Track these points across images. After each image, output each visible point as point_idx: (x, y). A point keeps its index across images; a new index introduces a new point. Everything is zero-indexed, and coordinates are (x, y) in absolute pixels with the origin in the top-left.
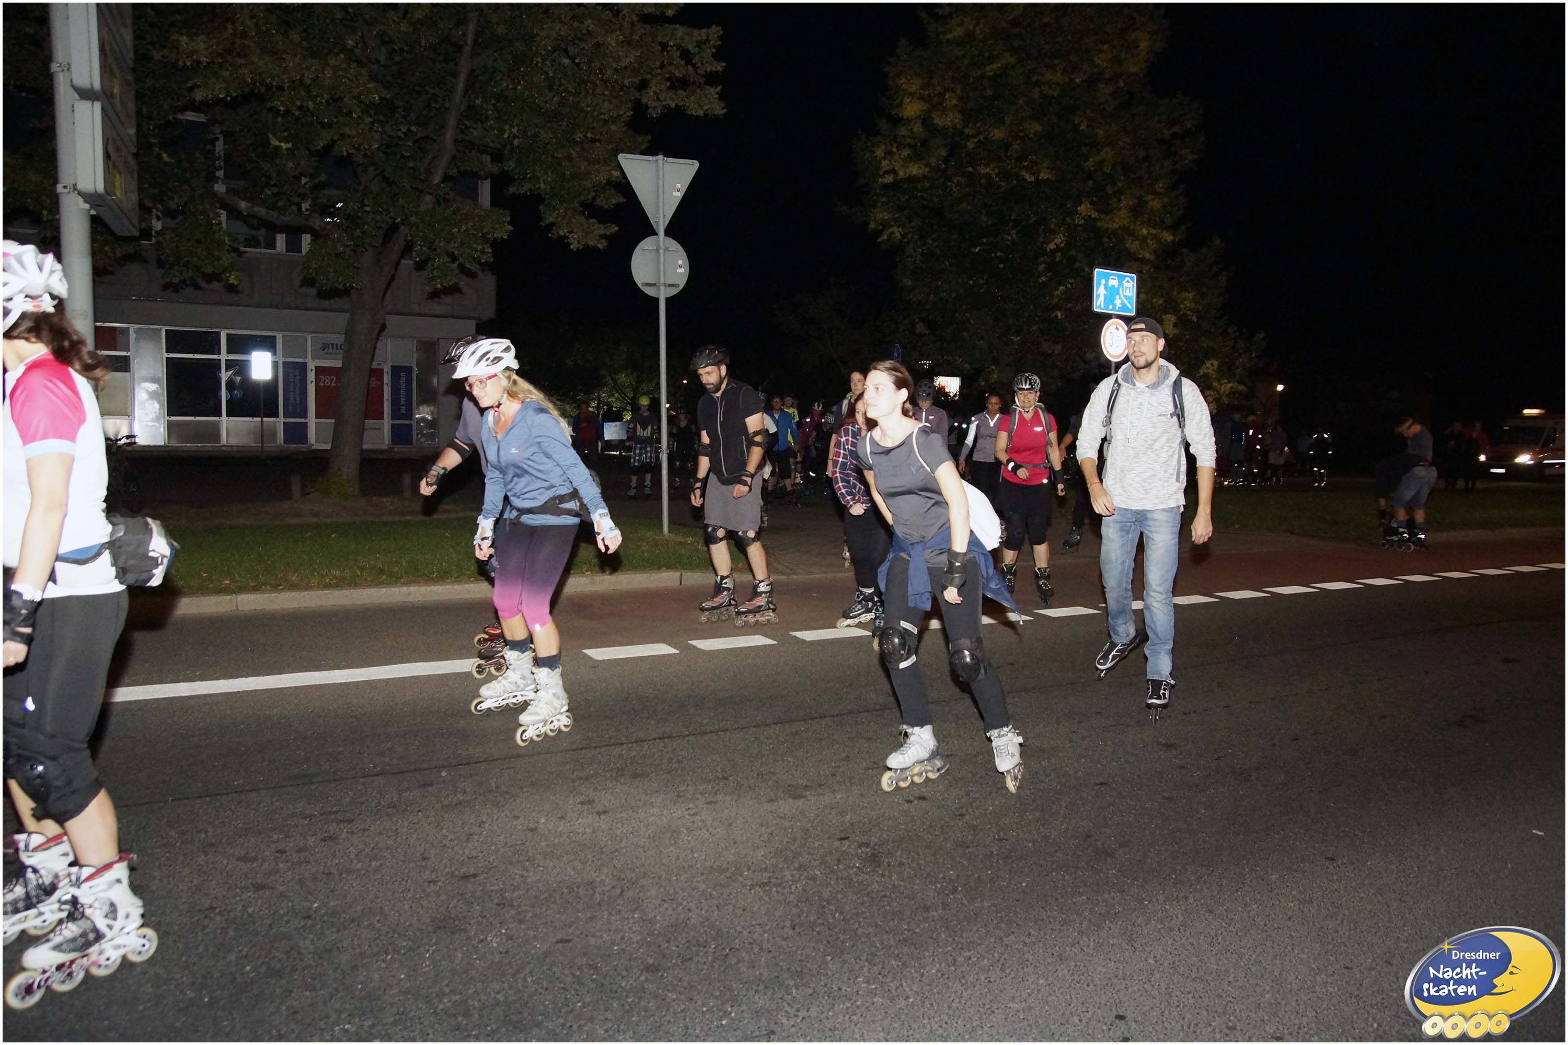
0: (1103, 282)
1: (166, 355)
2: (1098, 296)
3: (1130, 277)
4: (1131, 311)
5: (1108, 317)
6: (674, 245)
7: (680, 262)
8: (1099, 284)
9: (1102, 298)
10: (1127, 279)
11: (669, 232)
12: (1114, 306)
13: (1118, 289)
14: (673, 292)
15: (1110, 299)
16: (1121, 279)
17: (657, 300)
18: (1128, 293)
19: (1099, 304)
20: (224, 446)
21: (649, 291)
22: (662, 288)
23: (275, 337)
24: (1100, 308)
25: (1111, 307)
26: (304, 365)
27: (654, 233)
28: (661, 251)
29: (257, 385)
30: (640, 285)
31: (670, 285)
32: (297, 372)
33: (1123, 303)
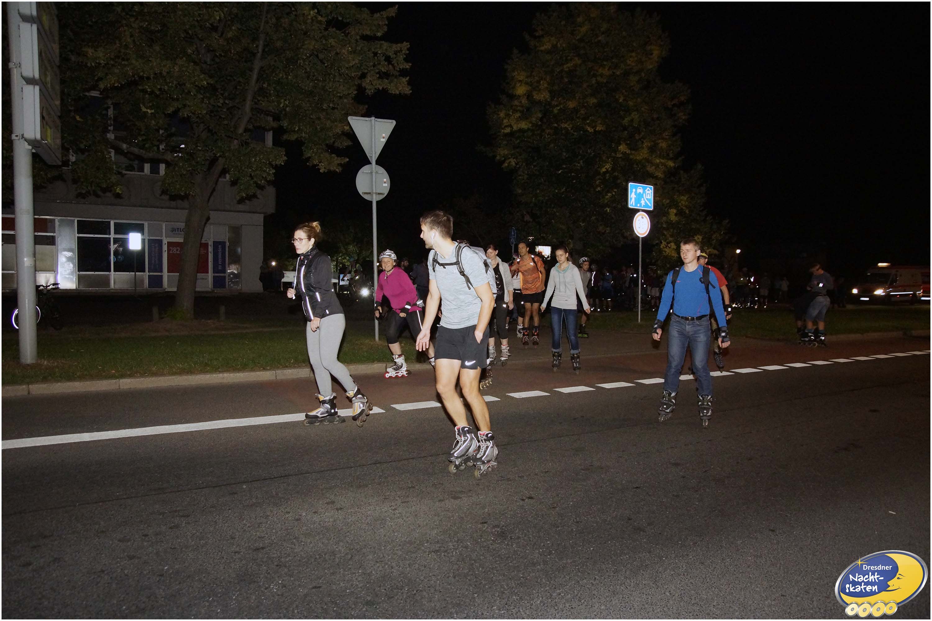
0: (634, 190)
1: (77, 235)
2: (631, 199)
3: (651, 188)
4: (650, 207)
5: (637, 211)
6: (382, 170)
7: (385, 180)
8: (632, 192)
9: (633, 200)
10: (648, 188)
11: (378, 162)
12: (641, 204)
13: (643, 194)
14: (381, 197)
15: (638, 200)
16: (644, 189)
17: (371, 203)
18: (648, 197)
19: (632, 204)
20: (112, 289)
21: (366, 197)
22: (374, 195)
23: (143, 224)
24: (632, 205)
25: (639, 205)
26: (160, 242)
27: (369, 163)
28: (374, 173)
29: (132, 253)
30: (361, 194)
31: (379, 194)
32: (157, 245)
33: (646, 203)
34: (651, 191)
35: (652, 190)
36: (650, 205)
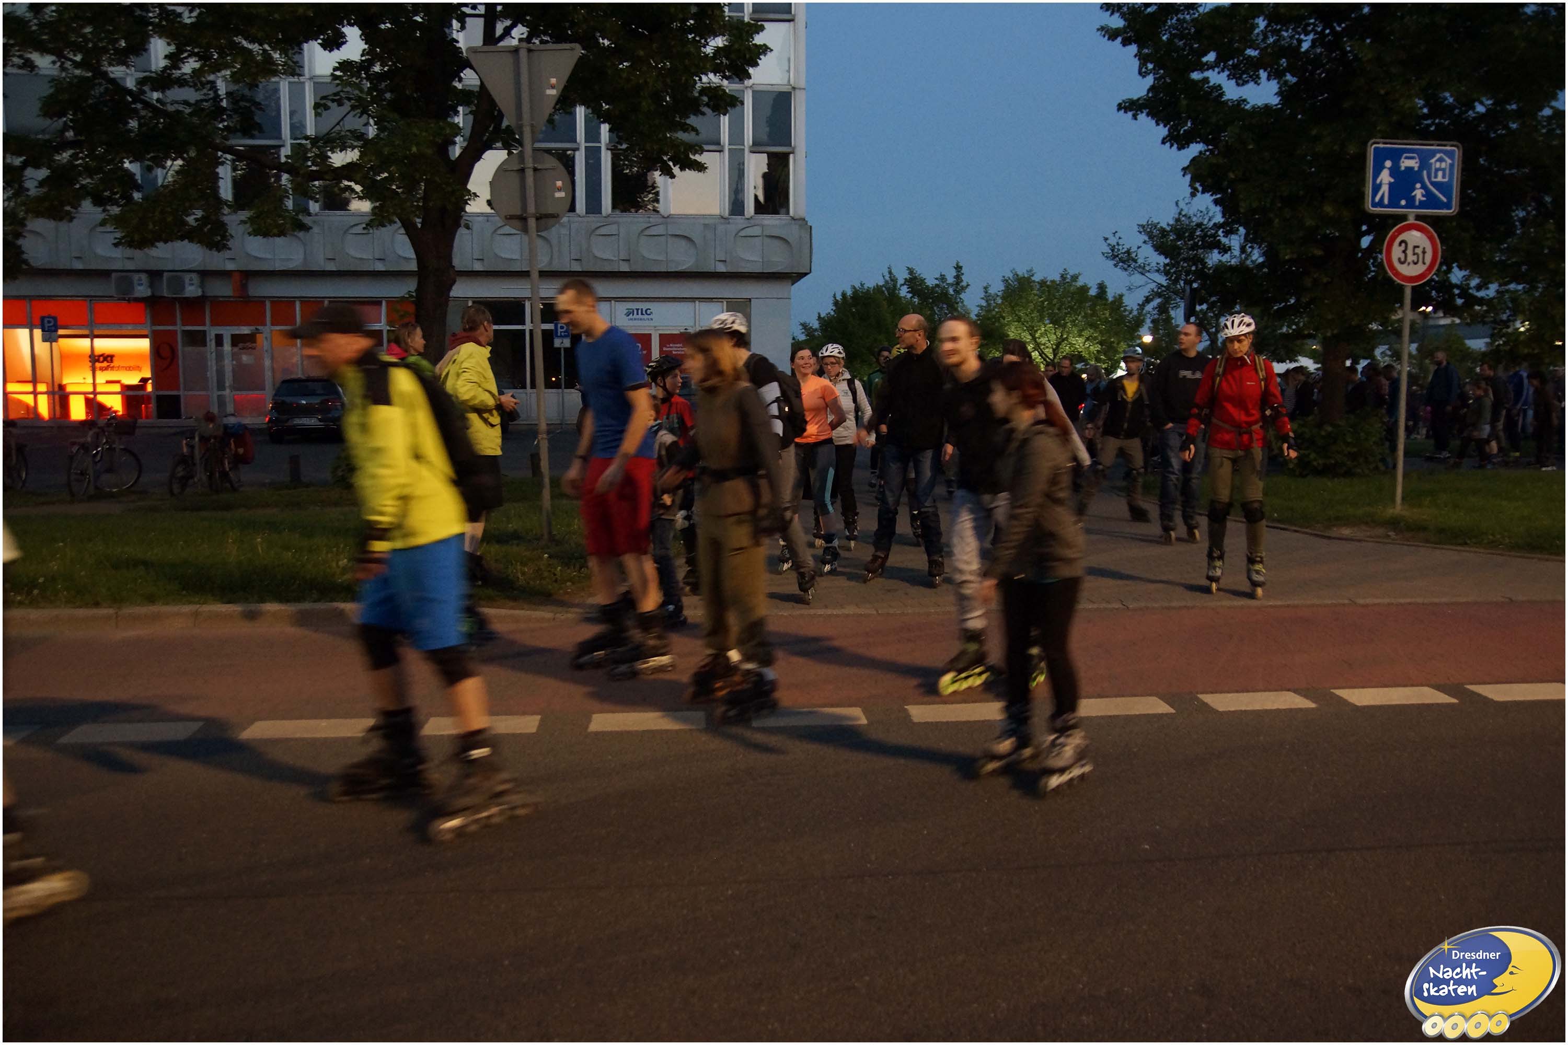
0: (1388, 164)
2: (1377, 188)
3: (1445, 152)
4: (1449, 207)
9: (1385, 189)
10: (1441, 153)
12: (1411, 200)
16: (1427, 155)
18: (1440, 178)
19: (1377, 201)
24: (1381, 204)
25: (1403, 202)
33: (1428, 194)
34: (1449, 161)
35: (1451, 158)
36: (1445, 200)
